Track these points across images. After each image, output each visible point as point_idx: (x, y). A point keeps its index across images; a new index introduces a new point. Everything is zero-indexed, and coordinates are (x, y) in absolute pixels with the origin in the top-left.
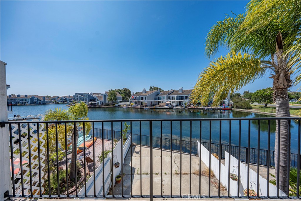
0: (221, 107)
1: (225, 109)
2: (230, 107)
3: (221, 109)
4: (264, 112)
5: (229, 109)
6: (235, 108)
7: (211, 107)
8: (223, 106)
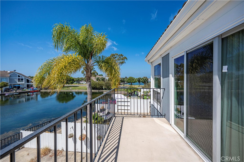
0: (29, 90)
1: (34, 91)
2: (38, 89)
3: (29, 92)
4: (64, 90)
5: (38, 91)
6: (43, 90)
7: (16, 91)
8: (32, 89)
